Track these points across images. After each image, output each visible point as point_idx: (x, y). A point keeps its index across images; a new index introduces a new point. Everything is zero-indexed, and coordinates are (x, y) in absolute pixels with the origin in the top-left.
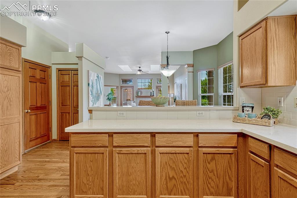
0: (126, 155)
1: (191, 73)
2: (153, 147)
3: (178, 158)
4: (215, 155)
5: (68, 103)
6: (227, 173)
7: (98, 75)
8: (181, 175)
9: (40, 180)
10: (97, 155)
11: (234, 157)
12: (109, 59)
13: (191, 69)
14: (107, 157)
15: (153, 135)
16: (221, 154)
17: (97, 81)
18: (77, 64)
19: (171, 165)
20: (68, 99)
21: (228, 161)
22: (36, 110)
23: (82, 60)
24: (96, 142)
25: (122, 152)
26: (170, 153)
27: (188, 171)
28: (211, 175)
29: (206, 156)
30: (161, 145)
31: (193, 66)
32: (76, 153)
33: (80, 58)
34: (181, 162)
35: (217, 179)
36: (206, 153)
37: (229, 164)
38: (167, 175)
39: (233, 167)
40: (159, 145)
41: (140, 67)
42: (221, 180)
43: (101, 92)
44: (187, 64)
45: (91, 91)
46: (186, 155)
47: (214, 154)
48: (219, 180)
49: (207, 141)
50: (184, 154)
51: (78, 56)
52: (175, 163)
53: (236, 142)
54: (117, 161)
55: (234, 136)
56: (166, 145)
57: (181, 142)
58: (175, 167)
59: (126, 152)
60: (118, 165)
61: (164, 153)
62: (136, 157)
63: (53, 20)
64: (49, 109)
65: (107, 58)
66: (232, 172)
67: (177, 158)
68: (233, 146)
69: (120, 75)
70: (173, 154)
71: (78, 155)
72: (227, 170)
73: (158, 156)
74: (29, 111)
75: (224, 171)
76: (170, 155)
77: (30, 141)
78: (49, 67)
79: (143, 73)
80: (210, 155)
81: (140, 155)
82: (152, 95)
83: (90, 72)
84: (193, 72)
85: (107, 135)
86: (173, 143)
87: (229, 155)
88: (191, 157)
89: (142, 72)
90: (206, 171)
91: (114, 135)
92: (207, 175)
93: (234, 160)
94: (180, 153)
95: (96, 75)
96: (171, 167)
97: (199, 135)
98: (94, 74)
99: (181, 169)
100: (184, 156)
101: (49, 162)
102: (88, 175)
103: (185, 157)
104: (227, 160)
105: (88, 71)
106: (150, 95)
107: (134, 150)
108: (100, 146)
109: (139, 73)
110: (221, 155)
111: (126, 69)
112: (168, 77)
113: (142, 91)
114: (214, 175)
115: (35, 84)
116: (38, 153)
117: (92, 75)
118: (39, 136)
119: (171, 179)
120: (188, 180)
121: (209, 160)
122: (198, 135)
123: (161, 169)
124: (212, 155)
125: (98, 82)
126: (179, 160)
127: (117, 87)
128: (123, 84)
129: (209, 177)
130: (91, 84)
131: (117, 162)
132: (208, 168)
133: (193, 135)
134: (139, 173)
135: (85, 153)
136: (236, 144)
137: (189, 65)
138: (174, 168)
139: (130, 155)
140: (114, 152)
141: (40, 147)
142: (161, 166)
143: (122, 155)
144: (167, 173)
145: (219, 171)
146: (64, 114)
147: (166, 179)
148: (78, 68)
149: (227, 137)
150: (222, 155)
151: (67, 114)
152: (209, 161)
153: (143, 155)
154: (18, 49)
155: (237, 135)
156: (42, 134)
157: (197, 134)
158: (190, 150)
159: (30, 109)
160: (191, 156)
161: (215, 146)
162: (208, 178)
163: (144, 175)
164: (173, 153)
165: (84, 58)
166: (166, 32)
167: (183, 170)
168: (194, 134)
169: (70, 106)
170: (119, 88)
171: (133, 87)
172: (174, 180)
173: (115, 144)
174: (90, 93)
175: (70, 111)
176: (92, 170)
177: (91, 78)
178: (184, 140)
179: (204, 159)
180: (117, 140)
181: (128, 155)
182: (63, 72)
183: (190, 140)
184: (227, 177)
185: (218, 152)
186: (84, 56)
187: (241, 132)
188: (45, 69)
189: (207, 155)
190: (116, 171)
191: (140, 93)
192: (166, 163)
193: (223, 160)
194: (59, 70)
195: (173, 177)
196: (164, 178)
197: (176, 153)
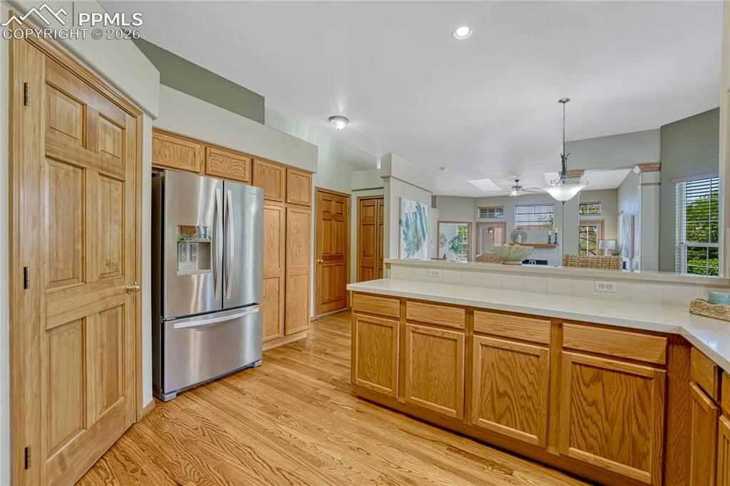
0: (425, 337)
1: (653, 187)
2: (469, 332)
3: (517, 361)
4: (604, 372)
5: (372, 252)
6: (633, 416)
7: (419, 205)
8: (523, 393)
9: (327, 354)
10: (384, 328)
11: (655, 388)
12: (446, 170)
13: (653, 177)
14: (397, 334)
15: (470, 311)
16: (620, 372)
17: (416, 216)
18: (383, 188)
19: (502, 371)
20: (372, 246)
21: (639, 394)
22: (331, 260)
23: (389, 182)
24: (384, 310)
25: (418, 331)
26: (500, 348)
27: (536, 388)
28: (591, 410)
29: (581, 369)
30: (484, 331)
31: (660, 169)
32: (359, 321)
33: (386, 178)
34: (523, 370)
35: (606, 424)
36: (580, 364)
37: (639, 398)
38: (494, 387)
39: (653, 409)
40: (481, 331)
41: (517, 181)
42: (616, 426)
43: (424, 235)
44: (639, 165)
45: (404, 233)
46: (534, 359)
47: (602, 369)
48: (612, 426)
49: (583, 340)
50: (530, 357)
51: (384, 175)
52: (510, 369)
53: (662, 355)
54: (411, 343)
55: (657, 340)
56: (493, 333)
57: (523, 333)
58: (509, 375)
59: (424, 332)
60: (413, 351)
61: (490, 346)
62: (441, 342)
63: (352, 125)
64: (346, 259)
65: (442, 169)
66: (647, 418)
67: (515, 361)
68: (655, 361)
69: (476, 200)
70: (506, 352)
71: (361, 323)
72: (635, 412)
73: (478, 349)
74: (322, 261)
75: (626, 410)
76: (501, 352)
77: (323, 304)
78: (348, 196)
79: (525, 193)
80: (590, 369)
81: (446, 340)
82: (553, 241)
83: (404, 200)
84: (660, 184)
85: (398, 301)
86: (508, 331)
87: (641, 380)
88: (544, 364)
89: (523, 190)
90: (578, 399)
91: (408, 303)
92: (581, 408)
93: (655, 395)
94: (522, 353)
95: (414, 204)
96: (502, 374)
97: (564, 324)
98: (411, 204)
99: (522, 383)
100: (530, 359)
101: (340, 335)
102: (373, 355)
103: (532, 363)
104: (635, 390)
105: (400, 199)
106: (546, 243)
107: (437, 332)
108: (388, 316)
109: (514, 193)
110: (618, 374)
111: (486, 185)
112: (563, 202)
113: (527, 234)
114: (599, 413)
115: (329, 222)
116: (330, 322)
117: (408, 205)
118: (333, 298)
119: (501, 395)
120: (536, 406)
121: (587, 380)
122: (562, 324)
123: (484, 374)
124: (596, 371)
125: (418, 216)
126: (518, 365)
127: (470, 224)
128: (482, 217)
129: (585, 413)
130: (404, 220)
131: (411, 346)
132: (582, 395)
133: (549, 322)
134: (444, 370)
135: (369, 323)
136: (661, 358)
137: (645, 167)
138: (507, 376)
139: (431, 338)
140: (407, 329)
141: (334, 314)
142: (482, 368)
143: (419, 336)
144: (494, 383)
145: (611, 408)
146: (366, 269)
147: (491, 392)
148: (383, 195)
149: (635, 338)
150: (623, 376)
151: (370, 270)
152: (588, 383)
153: (452, 342)
154: (309, 178)
155: (665, 338)
156: (337, 296)
157: (560, 322)
158: (541, 350)
159: (324, 258)
160: (544, 362)
161: (603, 352)
162: (583, 415)
163: (452, 375)
164: (507, 350)
165: (393, 177)
166: (560, 101)
167: (526, 384)
168: (554, 322)
169: (374, 256)
170: (474, 226)
171: (505, 223)
172: (506, 398)
173: (409, 317)
174: (403, 236)
175: (373, 264)
176: (377, 349)
177: (405, 211)
178: (529, 329)
179: (575, 374)
180: (411, 310)
181: (428, 337)
182: (366, 203)
183: (543, 332)
184: (634, 426)
185: (610, 367)
186: (393, 175)
187: (679, 333)
188: (342, 199)
189: (583, 368)
190: (409, 359)
191: (520, 236)
192: (493, 363)
193: (624, 388)
194: (361, 199)
195: (506, 393)
196: (487, 390)
197: (512, 351)
